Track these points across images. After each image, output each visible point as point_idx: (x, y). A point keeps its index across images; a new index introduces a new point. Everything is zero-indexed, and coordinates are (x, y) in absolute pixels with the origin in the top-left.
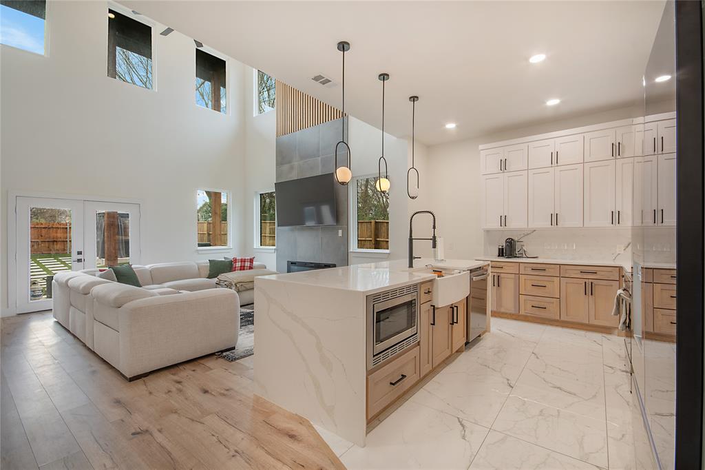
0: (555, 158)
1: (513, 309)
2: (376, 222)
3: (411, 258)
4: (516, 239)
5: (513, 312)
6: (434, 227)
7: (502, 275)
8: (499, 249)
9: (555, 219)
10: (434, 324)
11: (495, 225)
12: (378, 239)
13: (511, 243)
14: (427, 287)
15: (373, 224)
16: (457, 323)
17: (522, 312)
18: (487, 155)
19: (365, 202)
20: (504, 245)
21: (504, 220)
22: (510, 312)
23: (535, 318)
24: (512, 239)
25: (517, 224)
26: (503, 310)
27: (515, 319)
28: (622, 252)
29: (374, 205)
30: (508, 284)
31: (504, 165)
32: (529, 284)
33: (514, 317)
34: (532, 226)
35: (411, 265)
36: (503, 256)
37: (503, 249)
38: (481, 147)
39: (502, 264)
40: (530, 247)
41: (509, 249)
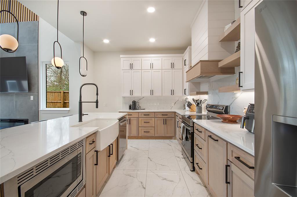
0: (152, 66)
1: (136, 134)
2: (64, 92)
3: (81, 115)
4: (136, 101)
5: (136, 136)
6: (97, 94)
7: (131, 119)
8: (129, 106)
9: (152, 92)
10: (97, 164)
11: (128, 94)
12: (65, 102)
13: (134, 103)
14: (92, 138)
15: (62, 93)
16: (112, 154)
17: (140, 135)
18: (124, 61)
19: (60, 82)
20: (132, 104)
21: (131, 92)
22: (135, 136)
23: (145, 137)
24: (135, 101)
25: (137, 94)
26: (132, 135)
27: (137, 139)
28: (174, 106)
29: (66, 84)
30: (134, 122)
31: (131, 66)
32: (143, 121)
33: (136, 138)
34: (143, 95)
35: (80, 120)
36: (131, 109)
37: (131, 106)
38: (121, 56)
39: (131, 113)
40: (142, 104)
41: (134, 106)
